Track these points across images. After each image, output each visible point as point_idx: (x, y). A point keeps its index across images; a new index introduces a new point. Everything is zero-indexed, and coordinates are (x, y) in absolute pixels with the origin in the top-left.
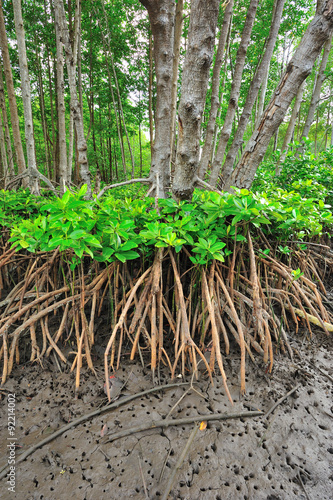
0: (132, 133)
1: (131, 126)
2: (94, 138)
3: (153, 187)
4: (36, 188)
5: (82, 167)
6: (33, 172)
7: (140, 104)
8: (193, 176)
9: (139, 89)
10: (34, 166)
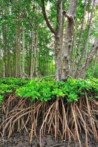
0: (50, 62)
1: (50, 60)
2: (40, 64)
3: (56, 78)
4: (24, 77)
5: (36, 72)
6: (23, 73)
7: (52, 55)
8: (67, 75)
9: (52, 51)
10: (24, 72)
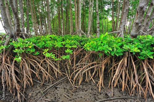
0: (106, 18)
1: (105, 16)
3: (120, 34)
4: (80, 35)
5: (98, 28)
6: (80, 30)
7: (109, 9)
8: (139, 30)
